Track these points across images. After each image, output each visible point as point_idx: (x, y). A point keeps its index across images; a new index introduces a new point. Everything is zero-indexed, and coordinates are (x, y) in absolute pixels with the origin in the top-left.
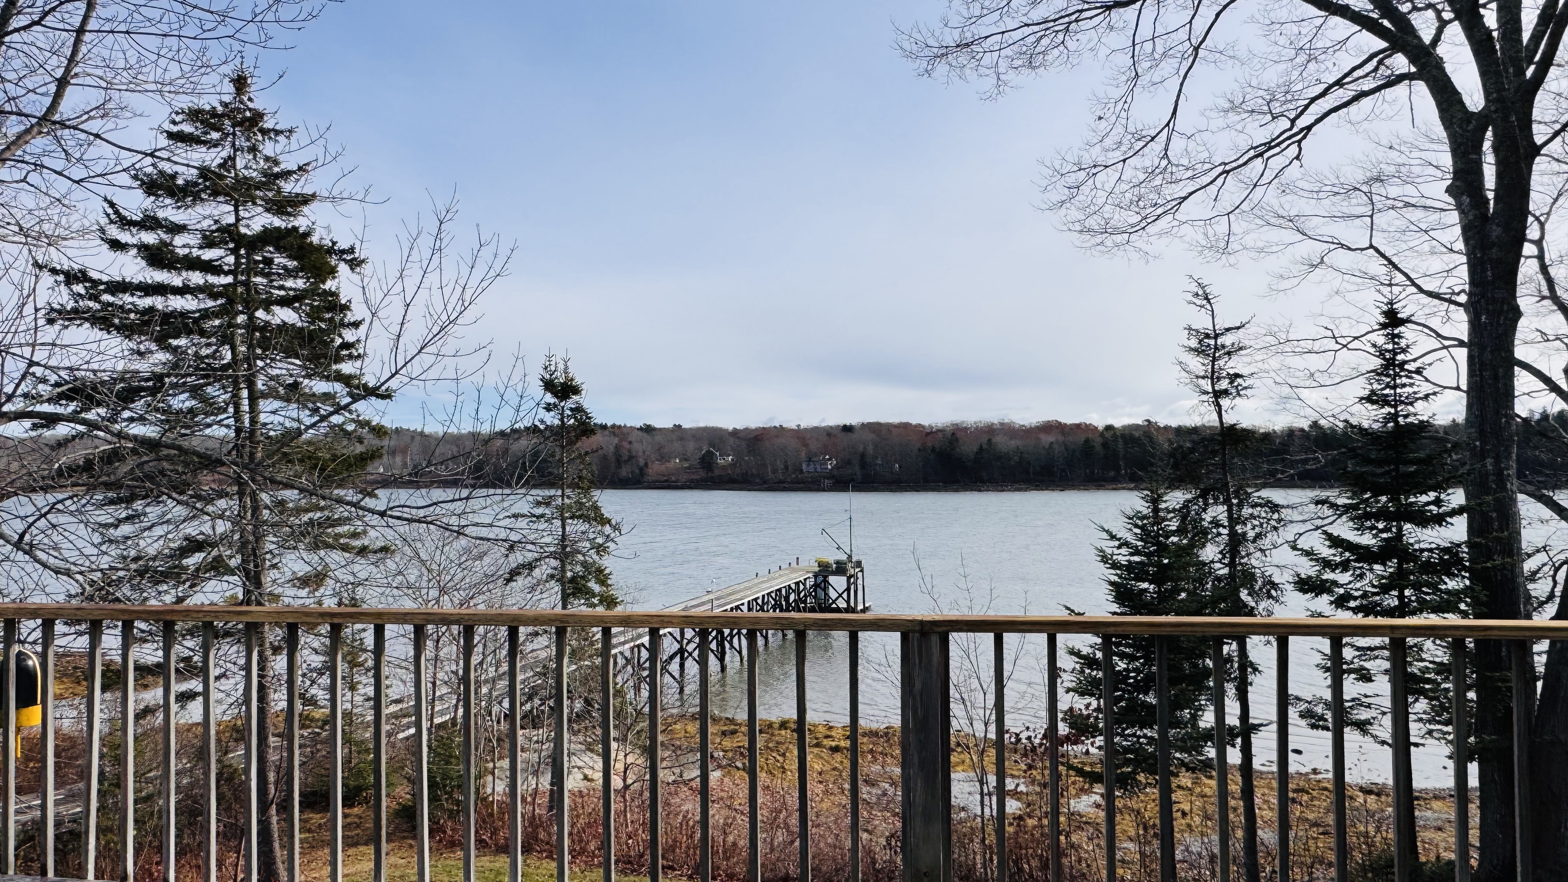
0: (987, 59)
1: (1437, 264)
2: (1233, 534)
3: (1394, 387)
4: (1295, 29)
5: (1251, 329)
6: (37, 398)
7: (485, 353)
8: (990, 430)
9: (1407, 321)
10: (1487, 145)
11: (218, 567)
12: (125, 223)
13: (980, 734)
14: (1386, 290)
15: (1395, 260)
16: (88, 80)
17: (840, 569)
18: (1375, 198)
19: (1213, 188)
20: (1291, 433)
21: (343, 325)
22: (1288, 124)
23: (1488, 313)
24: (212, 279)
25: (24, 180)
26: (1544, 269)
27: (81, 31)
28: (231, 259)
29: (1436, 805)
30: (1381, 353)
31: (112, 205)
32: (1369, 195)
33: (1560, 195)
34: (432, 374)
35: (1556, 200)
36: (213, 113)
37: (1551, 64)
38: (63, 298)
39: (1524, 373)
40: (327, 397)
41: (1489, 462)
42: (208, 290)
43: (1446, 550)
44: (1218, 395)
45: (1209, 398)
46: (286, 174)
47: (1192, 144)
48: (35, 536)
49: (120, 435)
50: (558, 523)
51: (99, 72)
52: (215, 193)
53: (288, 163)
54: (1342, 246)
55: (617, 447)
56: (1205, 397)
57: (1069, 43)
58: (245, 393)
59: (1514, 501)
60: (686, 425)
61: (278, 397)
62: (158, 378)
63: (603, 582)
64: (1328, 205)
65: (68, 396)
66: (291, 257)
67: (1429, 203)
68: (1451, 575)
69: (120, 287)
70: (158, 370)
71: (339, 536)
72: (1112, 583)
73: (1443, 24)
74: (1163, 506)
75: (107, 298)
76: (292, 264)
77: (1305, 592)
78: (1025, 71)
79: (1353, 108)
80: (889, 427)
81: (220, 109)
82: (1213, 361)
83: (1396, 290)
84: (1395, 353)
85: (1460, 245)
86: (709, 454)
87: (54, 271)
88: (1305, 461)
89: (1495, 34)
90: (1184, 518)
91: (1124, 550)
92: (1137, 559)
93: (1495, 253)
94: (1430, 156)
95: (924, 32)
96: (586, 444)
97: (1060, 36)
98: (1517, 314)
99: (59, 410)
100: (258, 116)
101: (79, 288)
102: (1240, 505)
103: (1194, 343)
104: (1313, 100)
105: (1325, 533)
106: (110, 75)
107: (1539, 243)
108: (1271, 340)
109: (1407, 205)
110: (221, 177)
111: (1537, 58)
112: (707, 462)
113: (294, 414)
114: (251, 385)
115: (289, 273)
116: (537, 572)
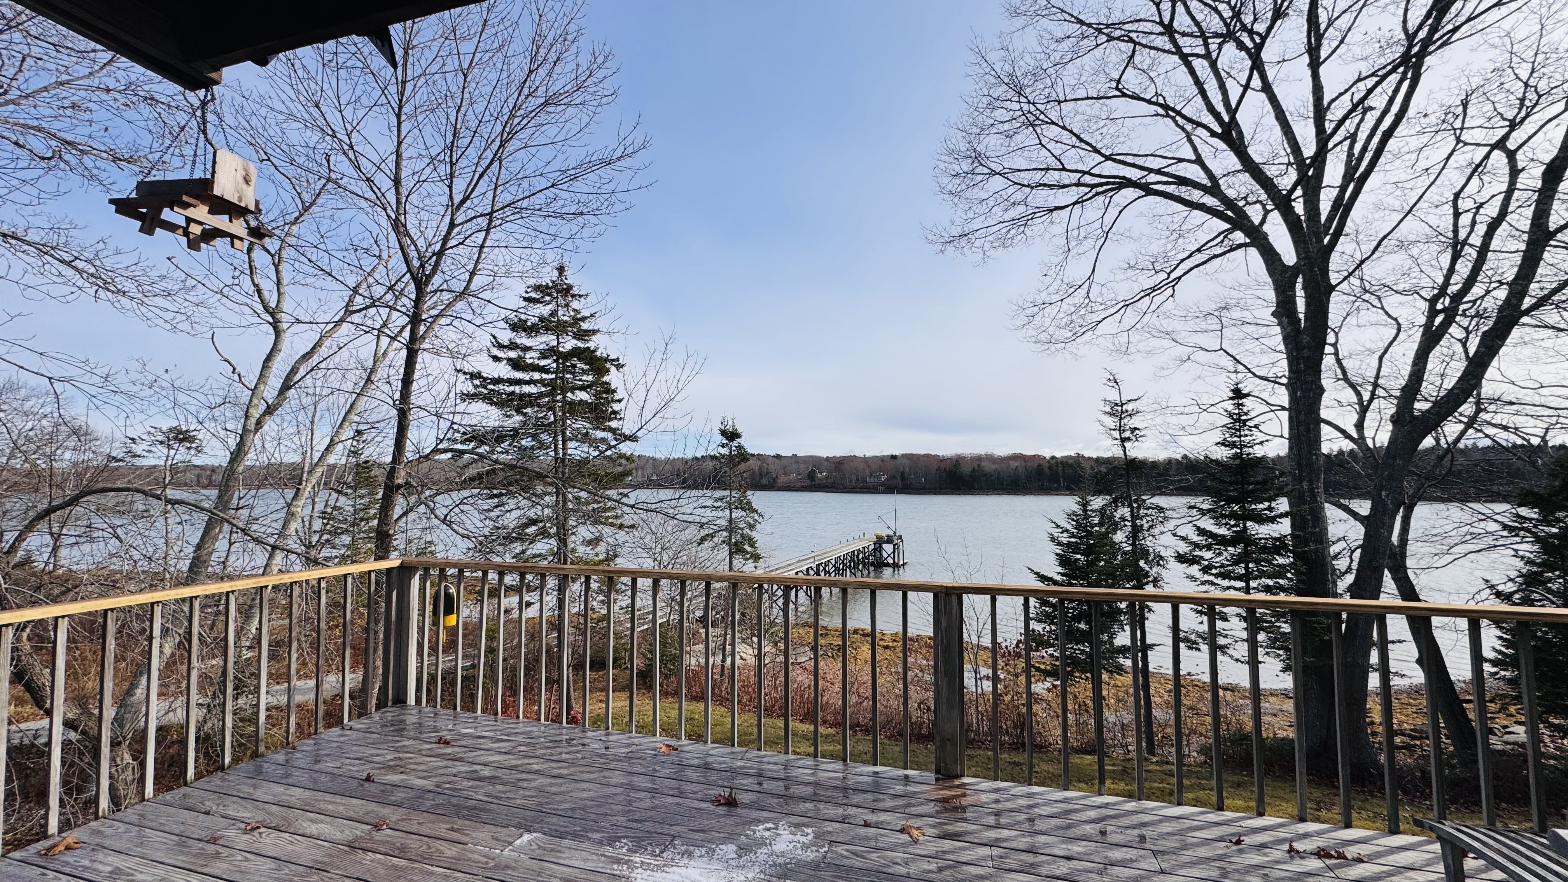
0: (978, 243)
1: (1266, 359)
2: (1134, 526)
3: (1240, 437)
4: (1169, 219)
5: (1144, 400)
6: (455, 441)
7: (689, 417)
8: (979, 458)
9: (1248, 395)
10: (1299, 286)
11: (544, 533)
12: (501, 346)
13: (975, 642)
14: (1233, 376)
15: (1237, 357)
16: (486, 272)
17: (889, 540)
18: (1224, 320)
19: (1118, 315)
20: (1169, 462)
21: (613, 401)
22: (1166, 276)
23: (1302, 391)
24: (545, 376)
25: (451, 324)
26: (1339, 361)
27: (482, 246)
28: (554, 365)
29: (1272, 699)
30: (1231, 416)
31: (495, 337)
32: (1219, 318)
33: (1348, 315)
34: (660, 429)
35: (1345, 318)
36: (547, 286)
37: (1341, 234)
38: (469, 387)
39: (1327, 427)
40: (603, 440)
41: (1305, 485)
42: (541, 382)
43: (1277, 539)
44: (1123, 440)
45: (1118, 442)
46: (584, 319)
47: (1104, 290)
48: (452, 517)
49: (496, 462)
50: (728, 512)
51: (491, 267)
52: (547, 329)
53: (585, 313)
54: (1202, 349)
55: (761, 467)
56: (1115, 442)
57: (1027, 231)
58: (560, 438)
59: (1323, 509)
60: (800, 454)
61: (577, 441)
62: (515, 430)
63: (752, 545)
64: (1194, 324)
65: (470, 440)
66: (586, 364)
67: (1259, 321)
68: (1280, 555)
69: (497, 381)
70: (517, 425)
71: (608, 518)
72: (1057, 555)
73: (1267, 212)
74: (1089, 508)
75: (491, 387)
76: (586, 367)
77: (1182, 563)
78: (1001, 249)
79: (1208, 265)
80: (918, 456)
81: (551, 284)
82: (1121, 419)
83: (1240, 376)
84: (1239, 415)
85: (1282, 347)
86: (813, 471)
87: (465, 373)
88: (1180, 481)
89: (1303, 218)
90: (1102, 516)
91: (1065, 535)
92: (1073, 540)
93: (1305, 353)
94: (1259, 293)
95: (940, 228)
96: (743, 466)
97: (1022, 228)
98: (1322, 390)
99: (465, 447)
100: (570, 287)
101: (477, 382)
102: (1139, 508)
103: (1108, 409)
104: (1182, 261)
105: (1195, 526)
106: (496, 268)
107: (1335, 345)
108: (1156, 406)
109: (1244, 323)
110: (551, 322)
111: (1331, 231)
112: (811, 475)
113: (586, 450)
114: (564, 434)
115: (585, 372)
116: (716, 539)
